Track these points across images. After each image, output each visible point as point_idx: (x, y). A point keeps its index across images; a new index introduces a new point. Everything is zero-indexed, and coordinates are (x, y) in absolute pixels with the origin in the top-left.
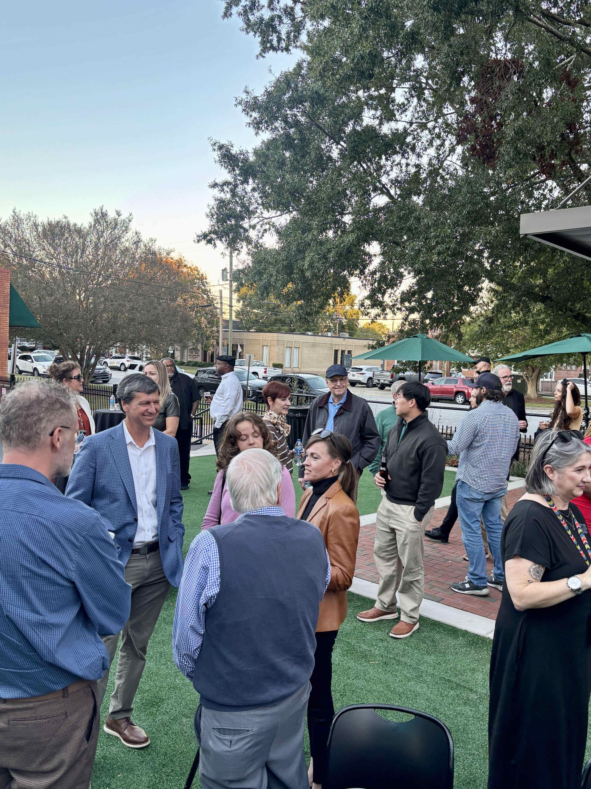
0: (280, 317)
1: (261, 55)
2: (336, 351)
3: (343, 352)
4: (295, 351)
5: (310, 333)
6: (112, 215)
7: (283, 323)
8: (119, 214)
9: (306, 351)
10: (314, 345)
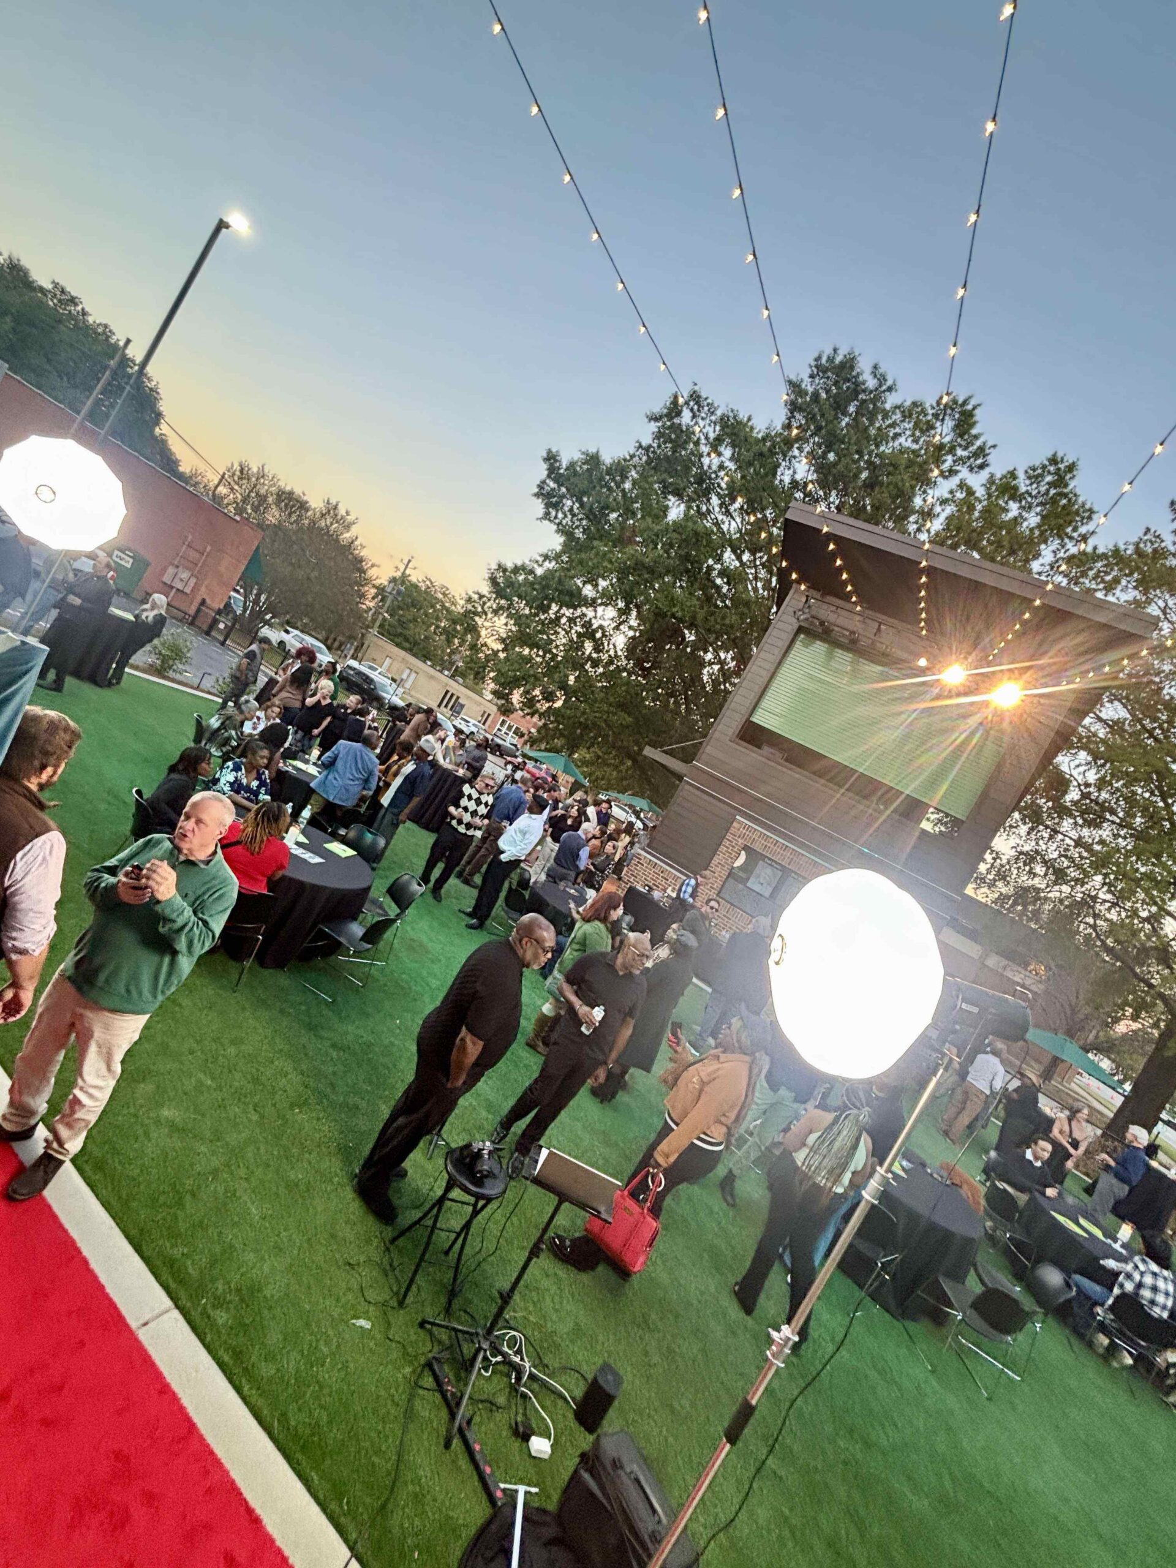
0: (407, 632)
1: (541, 519)
2: (447, 692)
3: (452, 695)
4: (413, 676)
5: (429, 663)
6: (342, 511)
7: (407, 640)
8: (348, 513)
9: (422, 679)
10: (432, 677)
